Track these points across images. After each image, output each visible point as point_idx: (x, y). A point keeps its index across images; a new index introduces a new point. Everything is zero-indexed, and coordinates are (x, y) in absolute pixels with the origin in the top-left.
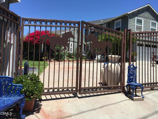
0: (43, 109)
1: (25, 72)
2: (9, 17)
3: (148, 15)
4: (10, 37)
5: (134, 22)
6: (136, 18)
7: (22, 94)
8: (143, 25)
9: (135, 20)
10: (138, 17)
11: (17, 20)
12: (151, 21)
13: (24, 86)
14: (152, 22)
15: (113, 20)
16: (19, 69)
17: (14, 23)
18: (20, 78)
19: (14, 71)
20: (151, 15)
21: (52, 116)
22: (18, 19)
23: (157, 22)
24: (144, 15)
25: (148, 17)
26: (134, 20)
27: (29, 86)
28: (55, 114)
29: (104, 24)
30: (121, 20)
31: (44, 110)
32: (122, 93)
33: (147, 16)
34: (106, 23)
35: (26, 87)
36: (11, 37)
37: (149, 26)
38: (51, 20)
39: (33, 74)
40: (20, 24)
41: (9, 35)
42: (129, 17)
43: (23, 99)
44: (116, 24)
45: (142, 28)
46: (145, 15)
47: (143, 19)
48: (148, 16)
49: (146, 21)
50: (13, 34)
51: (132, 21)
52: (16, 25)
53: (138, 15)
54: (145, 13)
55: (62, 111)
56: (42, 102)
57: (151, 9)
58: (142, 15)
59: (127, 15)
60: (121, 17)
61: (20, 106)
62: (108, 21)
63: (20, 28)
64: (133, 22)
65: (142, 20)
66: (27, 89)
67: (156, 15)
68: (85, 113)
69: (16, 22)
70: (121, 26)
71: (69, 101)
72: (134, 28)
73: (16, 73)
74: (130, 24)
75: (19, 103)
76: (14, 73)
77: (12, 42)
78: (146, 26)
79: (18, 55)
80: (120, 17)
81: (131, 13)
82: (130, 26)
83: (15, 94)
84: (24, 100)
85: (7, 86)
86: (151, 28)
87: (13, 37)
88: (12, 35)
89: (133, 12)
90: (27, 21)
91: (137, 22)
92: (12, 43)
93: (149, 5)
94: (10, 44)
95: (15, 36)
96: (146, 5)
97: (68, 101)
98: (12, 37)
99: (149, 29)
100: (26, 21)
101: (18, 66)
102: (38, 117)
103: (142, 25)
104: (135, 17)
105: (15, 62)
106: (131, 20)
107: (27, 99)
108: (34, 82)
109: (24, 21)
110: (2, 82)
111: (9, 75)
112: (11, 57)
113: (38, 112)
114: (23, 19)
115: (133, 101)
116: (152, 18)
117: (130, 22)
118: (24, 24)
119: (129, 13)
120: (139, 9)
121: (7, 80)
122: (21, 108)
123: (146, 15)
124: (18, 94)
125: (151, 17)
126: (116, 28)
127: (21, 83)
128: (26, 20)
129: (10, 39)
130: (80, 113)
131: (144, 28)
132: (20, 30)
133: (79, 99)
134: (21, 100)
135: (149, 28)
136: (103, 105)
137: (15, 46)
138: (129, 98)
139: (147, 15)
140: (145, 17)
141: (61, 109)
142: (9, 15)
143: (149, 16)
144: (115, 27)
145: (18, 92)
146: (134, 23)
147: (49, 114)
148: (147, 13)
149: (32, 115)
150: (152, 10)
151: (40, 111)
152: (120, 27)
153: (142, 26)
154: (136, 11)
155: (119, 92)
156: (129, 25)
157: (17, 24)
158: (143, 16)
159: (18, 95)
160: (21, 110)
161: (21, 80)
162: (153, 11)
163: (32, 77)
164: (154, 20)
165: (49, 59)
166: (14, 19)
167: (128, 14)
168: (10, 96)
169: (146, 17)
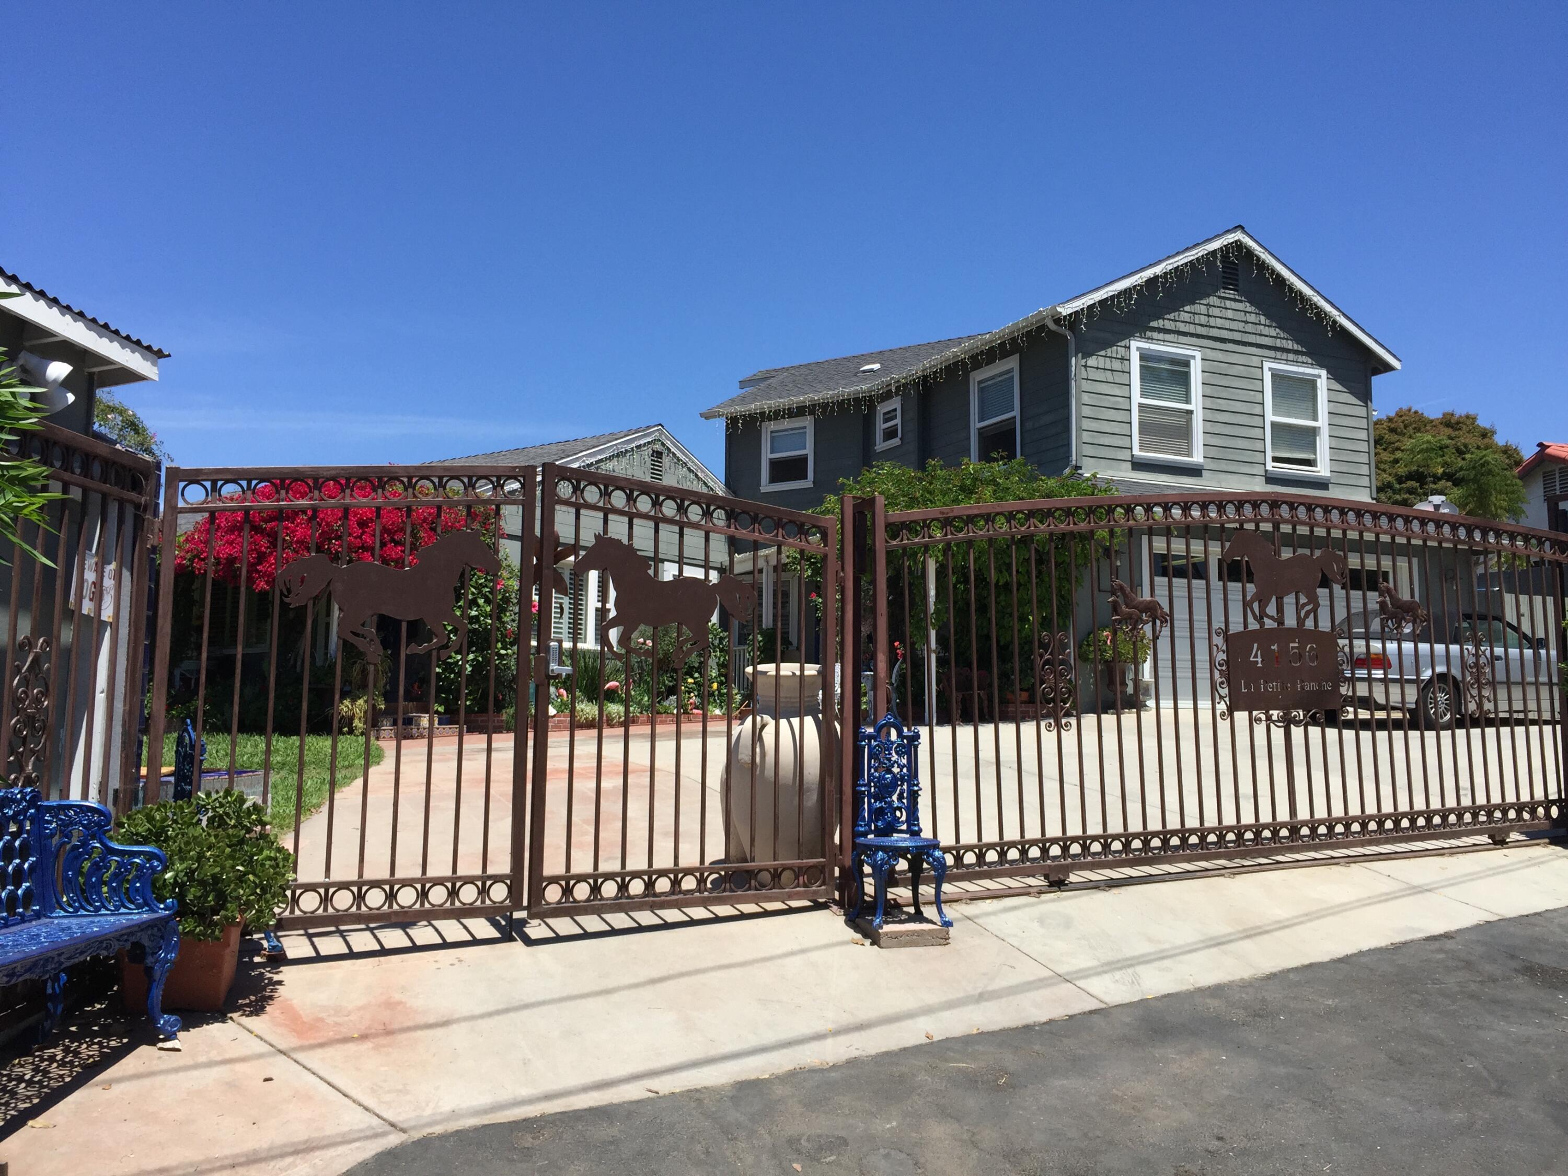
0: (287, 1000)
1: (182, 789)
2: (92, 478)
3: (1241, 316)
4: (98, 585)
5: (1122, 379)
6: (1136, 345)
7: (162, 900)
8: (1196, 404)
9: (1125, 359)
10: (1155, 335)
11: (136, 486)
12: (1267, 365)
13: (171, 856)
14: (1277, 377)
15: (956, 364)
16: (146, 777)
17: (122, 503)
18: (150, 819)
19: (115, 783)
20: (1267, 316)
21: (337, 1024)
22: (146, 479)
23: (1323, 373)
24: (1203, 320)
25: (1237, 336)
26: (1117, 365)
27: (200, 857)
28: (352, 1018)
29: (887, 396)
30: (1012, 363)
31: (295, 1002)
32: (835, 908)
33: (1227, 324)
34: (902, 389)
35: (182, 860)
36: (101, 586)
37: (1257, 410)
38: (343, 469)
39: (228, 793)
40: (157, 505)
41: (90, 576)
42: (1072, 347)
43: (165, 920)
44: (982, 390)
45: (1189, 423)
46: (1212, 322)
47: (1198, 355)
48: (1241, 326)
49: (1224, 368)
50: (113, 566)
51: (1100, 376)
52: (130, 511)
53: (1154, 324)
54: (1213, 300)
55: (400, 1003)
56: (282, 969)
57: (1263, 266)
58: (1185, 316)
59: (1052, 326)
60: (1013, 340)
61: (150, 960)
62: (916, 369)
63: (156, 530)
64: (1109, 376)
65: (1187, 364)
66: (190, 873)
67: (1304, 310)
68: (536, 1010)
69: (133, 495)
70: (1016, 413)
71: (460, 961)
72: (1124, 429)
73: (125, 790)
74: (1086, 398)
75: (146, 942)
76: (116, 791)
77: (107, 614)
78: (1223, 404)
79: (139, 683)
80: (1002, 344)
81: (1091, 307)
82: (1086, 411)
83: (121, 900)
84: (176, 932)
85: (81, 854)
86: (1274, 425)
87: (113, 582)
88: (106, 574)
89: (1102, 302)
90: (197, 482)
91: (1143, 378)
92: (106, 619)
93: (1238, 236)
94: (94, 627)
95: (126, 574)
96: (1209, 240)
97: (456, 961)
98: (109, 583)
99: (1257, 433)
100: (191, 482)
101: (135, 749)
102: (252, 1032)
103: (1188, 401)
104: (1129, 335)
105: (124, 726)
106: (1092, 361)
107: (187, 925)
108: (234, 836)
109: (182, 484)
110: (52, 835)
111: (85, 795)
112: (100, 699)
113: (257, 1009)
114: (176, 475)
115: (879, 946)
116: (1278, 343)
117: (1086, 385)
118: (181, 504)
119: (1065, 310)
120: (1156, 277)
121: (80, 822)
122: (157, 975)
123: (1219, 322)
124: (141, 901)
125: (1270, 333)
126: (981, 431)
127: (156, 842)
128: (194, 477)
129: (98, 597)
130: (506, 1011)
131: (1211, 428)
132: (152, 540)
133: (530, 948)
134: (159, 927)
135: (1257, 421)
136: (671, 972)
137: (124, 631)
138: (859, 936)
139: (1230, 314)
140: (1214, 333)
141: (397, 997)
142: (96, 469)
143: (1249, 328)
144: (976, 425)
145: (137, 889)
146: (1117, 391)
147: (321, 1020)
148: (1228, 304)
149: (217, 1026)
150: (1273, 271)
151: (268, 1008)
152: (1015, 417)
153: (1191, 412)
154: (1127, 292)
155: (818, 906)
156: (1080, 404)
157: (137, 506)
158: (1191, 329)
159: (139, 907)
160: (155, 984)
161: (158, 825)
162: (1280, 281)
163: (221, 811)
164: (1296, 352)
165: (390, 712)
166: (119, 483)
167: (1058, 320)
168: (97, 909)
169: (1224, 334)
